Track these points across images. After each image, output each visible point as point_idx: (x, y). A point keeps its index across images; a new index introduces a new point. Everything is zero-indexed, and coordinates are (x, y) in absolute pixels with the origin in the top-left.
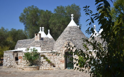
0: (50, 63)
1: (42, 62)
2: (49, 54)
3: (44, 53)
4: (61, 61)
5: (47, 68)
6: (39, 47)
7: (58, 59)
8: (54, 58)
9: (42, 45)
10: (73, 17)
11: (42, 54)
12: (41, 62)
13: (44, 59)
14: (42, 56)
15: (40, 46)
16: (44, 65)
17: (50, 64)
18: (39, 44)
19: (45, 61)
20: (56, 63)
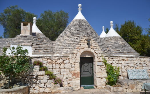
0: (54, 79)
1: (37, 77)
2: (49, 61)
3: (39, 57)
4: (74, 74)
5: (47, 90)
6: (29, 46)
7: (68, 70)
8: (60, 69)
9: (36, 43)
10: (81, 7)
11: (37, 60)
12: (33, 76)
13: (40, 70)
14: (35, 65)
15: (32, 46)
16: (40, 83)
17: (53, 81)
18: (30, 40)
19: (42, 75)
20: (64, 78)
